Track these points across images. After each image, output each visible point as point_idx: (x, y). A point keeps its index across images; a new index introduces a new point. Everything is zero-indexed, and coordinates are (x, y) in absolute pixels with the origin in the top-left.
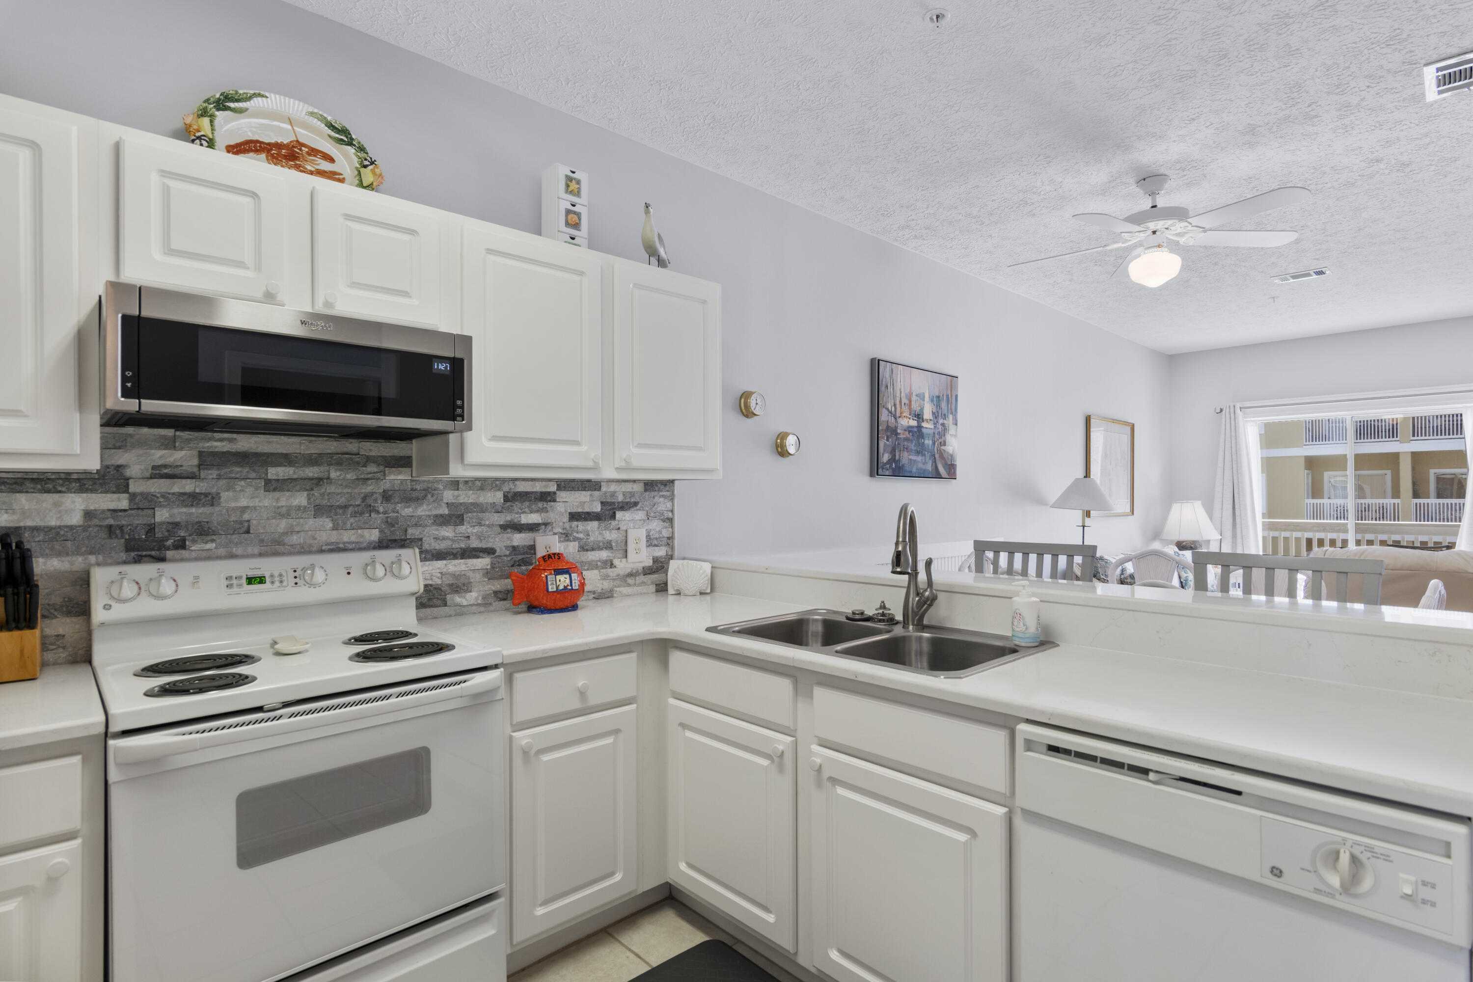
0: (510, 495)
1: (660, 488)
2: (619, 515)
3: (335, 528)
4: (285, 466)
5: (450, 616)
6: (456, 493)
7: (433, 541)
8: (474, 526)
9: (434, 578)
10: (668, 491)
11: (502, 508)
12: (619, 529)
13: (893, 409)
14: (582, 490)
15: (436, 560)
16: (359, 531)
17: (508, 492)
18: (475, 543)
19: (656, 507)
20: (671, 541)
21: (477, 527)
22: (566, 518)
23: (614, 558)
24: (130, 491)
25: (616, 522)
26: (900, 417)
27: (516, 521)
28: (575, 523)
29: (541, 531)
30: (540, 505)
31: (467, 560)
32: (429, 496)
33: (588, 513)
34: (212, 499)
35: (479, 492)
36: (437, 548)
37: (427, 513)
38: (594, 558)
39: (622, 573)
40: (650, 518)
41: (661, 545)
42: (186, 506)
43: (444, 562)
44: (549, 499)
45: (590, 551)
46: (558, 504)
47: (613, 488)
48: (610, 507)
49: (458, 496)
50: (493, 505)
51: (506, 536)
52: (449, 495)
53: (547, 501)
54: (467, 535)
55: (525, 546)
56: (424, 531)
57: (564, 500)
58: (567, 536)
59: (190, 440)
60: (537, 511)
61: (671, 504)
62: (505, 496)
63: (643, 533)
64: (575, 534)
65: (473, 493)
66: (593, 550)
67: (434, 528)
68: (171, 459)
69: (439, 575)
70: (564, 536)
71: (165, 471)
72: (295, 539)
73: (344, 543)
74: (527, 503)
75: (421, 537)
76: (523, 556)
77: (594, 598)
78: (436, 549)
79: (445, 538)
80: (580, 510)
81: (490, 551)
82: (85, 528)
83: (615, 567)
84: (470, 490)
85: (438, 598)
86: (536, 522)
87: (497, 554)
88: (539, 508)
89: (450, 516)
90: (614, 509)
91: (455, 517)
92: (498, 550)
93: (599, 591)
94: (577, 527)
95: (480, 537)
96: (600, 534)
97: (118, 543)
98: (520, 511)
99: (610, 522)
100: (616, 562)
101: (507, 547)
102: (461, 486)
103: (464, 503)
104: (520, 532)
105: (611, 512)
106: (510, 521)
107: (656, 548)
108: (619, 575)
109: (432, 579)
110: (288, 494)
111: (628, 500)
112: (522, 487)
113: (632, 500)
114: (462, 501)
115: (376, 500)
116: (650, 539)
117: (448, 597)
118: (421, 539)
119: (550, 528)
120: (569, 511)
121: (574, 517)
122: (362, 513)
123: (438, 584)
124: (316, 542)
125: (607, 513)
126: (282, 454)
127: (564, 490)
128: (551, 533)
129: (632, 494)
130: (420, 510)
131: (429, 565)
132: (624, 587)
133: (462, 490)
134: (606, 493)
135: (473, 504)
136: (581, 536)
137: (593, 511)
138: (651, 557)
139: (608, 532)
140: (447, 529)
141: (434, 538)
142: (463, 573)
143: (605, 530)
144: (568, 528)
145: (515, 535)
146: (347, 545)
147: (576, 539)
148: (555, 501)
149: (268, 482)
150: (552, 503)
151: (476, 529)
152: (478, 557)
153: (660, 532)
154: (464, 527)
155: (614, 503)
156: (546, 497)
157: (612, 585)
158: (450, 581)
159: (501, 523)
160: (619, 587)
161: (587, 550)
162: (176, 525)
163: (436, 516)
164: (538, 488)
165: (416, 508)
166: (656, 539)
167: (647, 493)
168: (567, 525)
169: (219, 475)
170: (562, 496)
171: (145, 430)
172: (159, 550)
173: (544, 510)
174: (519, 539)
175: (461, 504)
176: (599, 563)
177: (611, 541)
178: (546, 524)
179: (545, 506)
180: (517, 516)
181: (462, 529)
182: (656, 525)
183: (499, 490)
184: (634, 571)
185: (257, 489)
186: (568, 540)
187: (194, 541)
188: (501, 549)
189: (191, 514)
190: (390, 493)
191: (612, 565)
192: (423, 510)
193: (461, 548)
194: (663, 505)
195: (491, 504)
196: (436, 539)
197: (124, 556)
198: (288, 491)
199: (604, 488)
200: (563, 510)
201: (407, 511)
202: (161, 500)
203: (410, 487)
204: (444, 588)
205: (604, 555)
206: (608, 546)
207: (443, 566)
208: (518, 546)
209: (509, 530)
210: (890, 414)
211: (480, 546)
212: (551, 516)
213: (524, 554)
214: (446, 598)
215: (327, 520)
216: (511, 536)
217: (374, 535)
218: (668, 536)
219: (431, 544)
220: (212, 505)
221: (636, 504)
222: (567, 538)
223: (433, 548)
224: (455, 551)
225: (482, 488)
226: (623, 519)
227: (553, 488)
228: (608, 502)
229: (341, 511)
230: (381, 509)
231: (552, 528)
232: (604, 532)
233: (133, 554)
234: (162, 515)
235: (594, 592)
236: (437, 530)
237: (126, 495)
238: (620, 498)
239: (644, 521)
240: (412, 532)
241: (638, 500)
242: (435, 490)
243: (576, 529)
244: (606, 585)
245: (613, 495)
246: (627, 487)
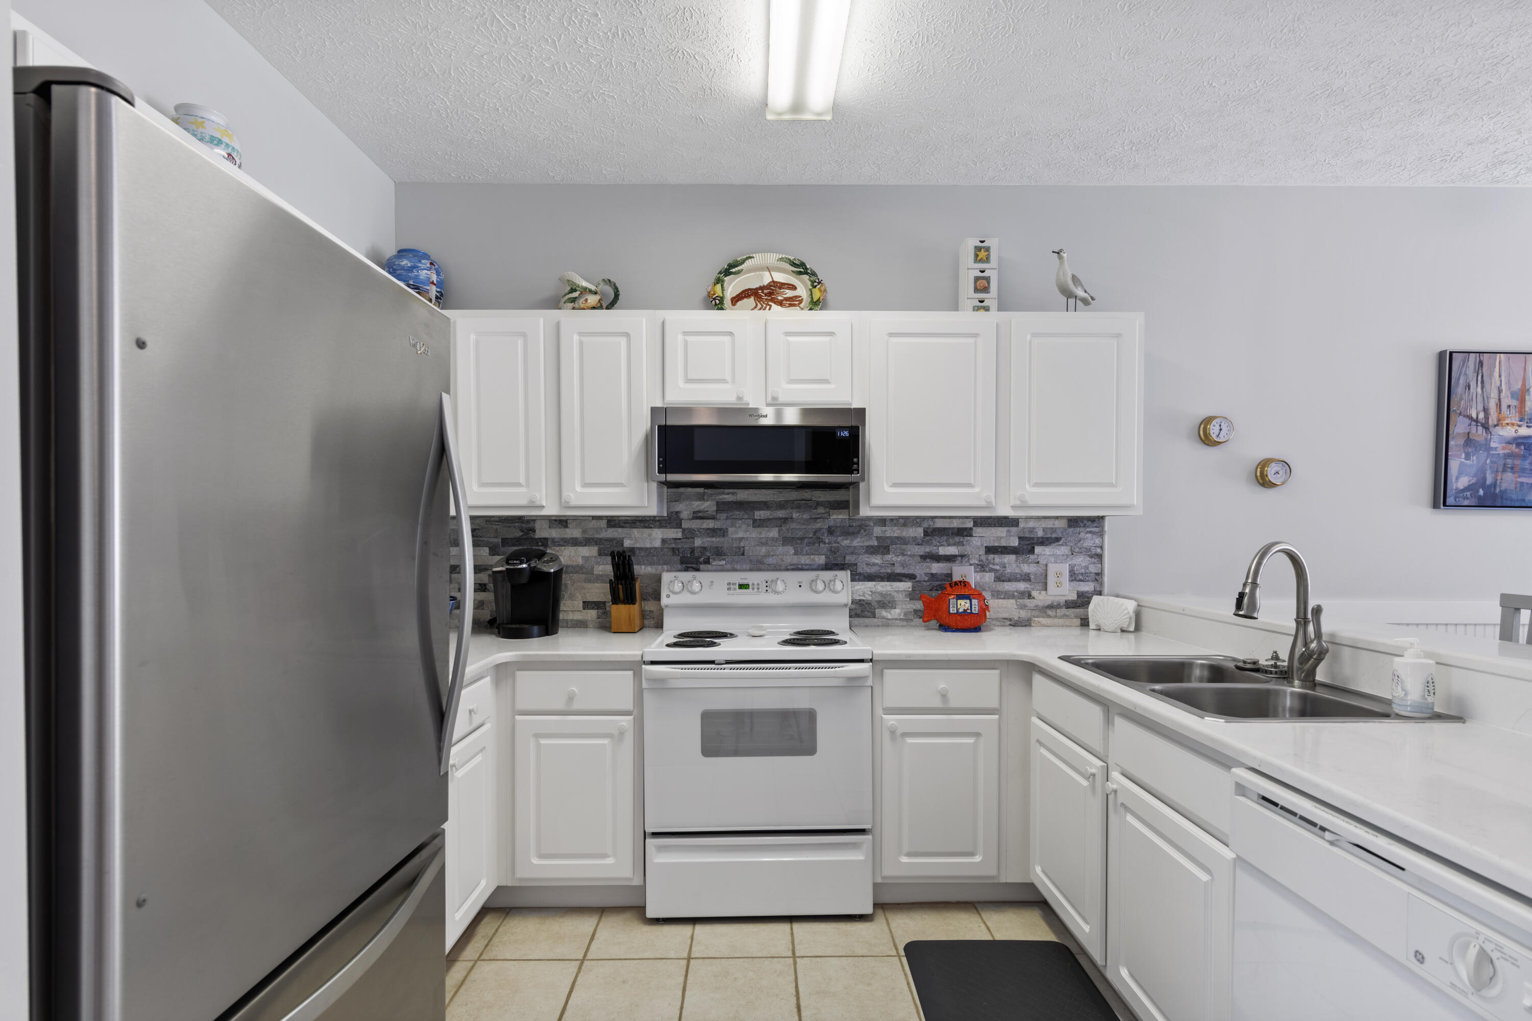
0: (929, 531)
1: (1086, 525)
2: (1038, 549)
3: (796, 553)
4: (765, 510)
5: (878, 626)
6: (884, 528)
7: (865, 566)
8: (899, 555)
9: (866, 595)
10: (1096, 527)
11: (923, 541)
12: (1038, 562)
13: (1481, 416)
14: (998, 527)
15: (868, 581)
16: (812, 556)
17: (927, 528)
18: (898, 570)
19: (1081, 542)
20: (1100, 577)
21: (901, 557)
22: (982, 551)
23: (1033, 589)
24: (683, 527)
25: (1035, 557)
26: (1495, 426)
27: (934, 552)
28: (991, 556)
29: (957, 562)
30: (957, 539)
31: (892, 583)
32: (862, 531)
33: (1005, 548)
34: (722, 532)
35: (902, 528)
36: (868, 571)
37: (861, 544)
38: (1010, 589)
39: (1040, 604)
40: (1074, 554)
41: (1088, 581)
42: (710, 537)
43: (874, 583)
44: (965, 534)
45: (1006, 581)
46: (974, 539)
47: (1031, 524)
48: (1028, 542)
49: (886, 531)
50: (915, 539)
51: (925, 564)
52: (878, 531)
53: (964, 536)
54: (892, 562)
55: (942, 574)
56: (858, 558)
57: (981, 535)
58: (982, 567)
59: (712, 494)
60: (954, 545)
61: (1101, 540)
62: (925, 531)
63: (1065, 568)
64: (991, 566)
65: (898, 529)
66: (1009, 581)
67: (866, 556)
68: (702, 507)
69: (870, 593)
70: (980, 567)
71: (700, 515)
72: (770, 560)
73: (802, 565)
74: (945, 538)
75: (856, 562)
76: (941, 583)
77: (1011, 625)
78: (867, 573)
79: (874, 564)
80: (996, 544)
81: (911, 577)
82: (662, 549)
83: (1034, 598)
84: (895, 526)
85: (869, 611)
86: (953, 554)
87: (917, 579)
88: (956, 542)
89: (878, 547)
90: (1032, 544)
91: (883, 547)
92: (918, 576)
93: (1016, 618)
94: (994, 559)
95: (903, 565)
96: (1017, 566)
97: (677, 559)
98: (938, 544)
99: (1028, 556)
100: (1034, 593)
101: (926, 574)
102: (887, 523)
103: (890, 537)
104: (938, 562)
105: (1029, 547)
106: (929, 553)
107: (1082, 583)
108: (1038, 606)
109: (864, 596)
110: (766, 529)
111: (1049, 536)
112: (939, 524)
113: (1054, 536)
114: (888, 535)
115: (823, 534)
116: (1075, 574)
117: (877, 611)
118: (856, 564)
119: (967, 559)
120: (985, 545)
121: (990, 550)
122: (814, 544)
123: (868, 600)
124: (784, 563)
125: (1025, 547)
126: (763, 502)
127: (980, 526)
128: (968, 564)
129: (1053, 530)
130: (855, 542)
131: (862, 584)
132: (1043, 617)
133: (888, 526)
134: (1024, 528)
135: (897, 538)
136: (997, 567)
137: (1011, 545)
138: (1076, 592)
139: (1026, 565)
140: (876, 558)
141: (866, 564)
142: (889, 593)
143: (1023, 563)
144: (984, 560)
145: (933, 564)
146: (803, 566)
147: (991, 570)
148: (971, 536)
149: (755, 521)
150: (969, 538)
151: (900, 558)
152: (901, 581)
153: (1087, 567)
154: (890, 556)
155: (1033, 538)
156: (963, 533)
157: (1030, 615)
158: (878, 598)
159: (921, 554)
160: (1037, 617)
161: (1004, 581)
162: (705, 548)
163: (868, 547)
164: (955, 524)
165: (852, 540)
166: (1082, 574)
167: (1072, 529)
168: (984, 558)
169: (727, 517)
170: (978, 531)
171: (690, 489)
172: (697, 564)
173: (960, 544)
174: (937, 568)
175: (888, 537)
176: (1016, 593)
177: (1029, 573)
178: (962, 556)
179: (961, 540)
180: (935, 548)
181: (889, 557)
182: (1081, 561)
183: (920, 526)
184: (1055, 604)
185: (748, 526)
186: (984, 571)
187: (714, 560)
188: (921, 575)
189: (713, 541)
190: (833, 529)
191: (1030, 596)
192: (857, 542)
193: (887, 573)
194: (1090, 541)
195: (913, 538)
196: (868, 564)
197: (679, 566)
198: (767, 527)
199: (1022, 525)
200: (979, 544)
201: (846, 543)
202: (698, 533)
203: (848, 524)
204: (874, 604)
205: (1022, 586)
206: (1026, 578)
207: (873, 586)
208: (936, 574)
209: (928, 560)
210: (1474, 423)
211: (903, 572)
212: (967, 549)
213: (942, 580)
214: (875, 612)
215: (791, 548)
216: (930, 565)
217: (821, 560)
218: (1097, 572)
219: (862, 568)
220: (724, 536)
221: (1057, 540)
222: (983, 569)
223: (864, 571)
224: (882, 575)
225: (905, 525)
226: (1043, 553)
227: (970, 524)
228: (1026, 538)
229: (799, 542)
230: (827, 541)
231: (969, 559)
232: (1022, 565)
233: (684, 566)
234: (698, 542)
235: (1010, 620)
236: (868, 557)
237: (681, 530)
238: (1040, 534)
239: (1067, 556)
240: (849, 559)
241: (1060, 535)
242: (867, 526)
243: (992, 561)
244: (1023, 614)
245: (1032, 530)
246: (1049, 524)
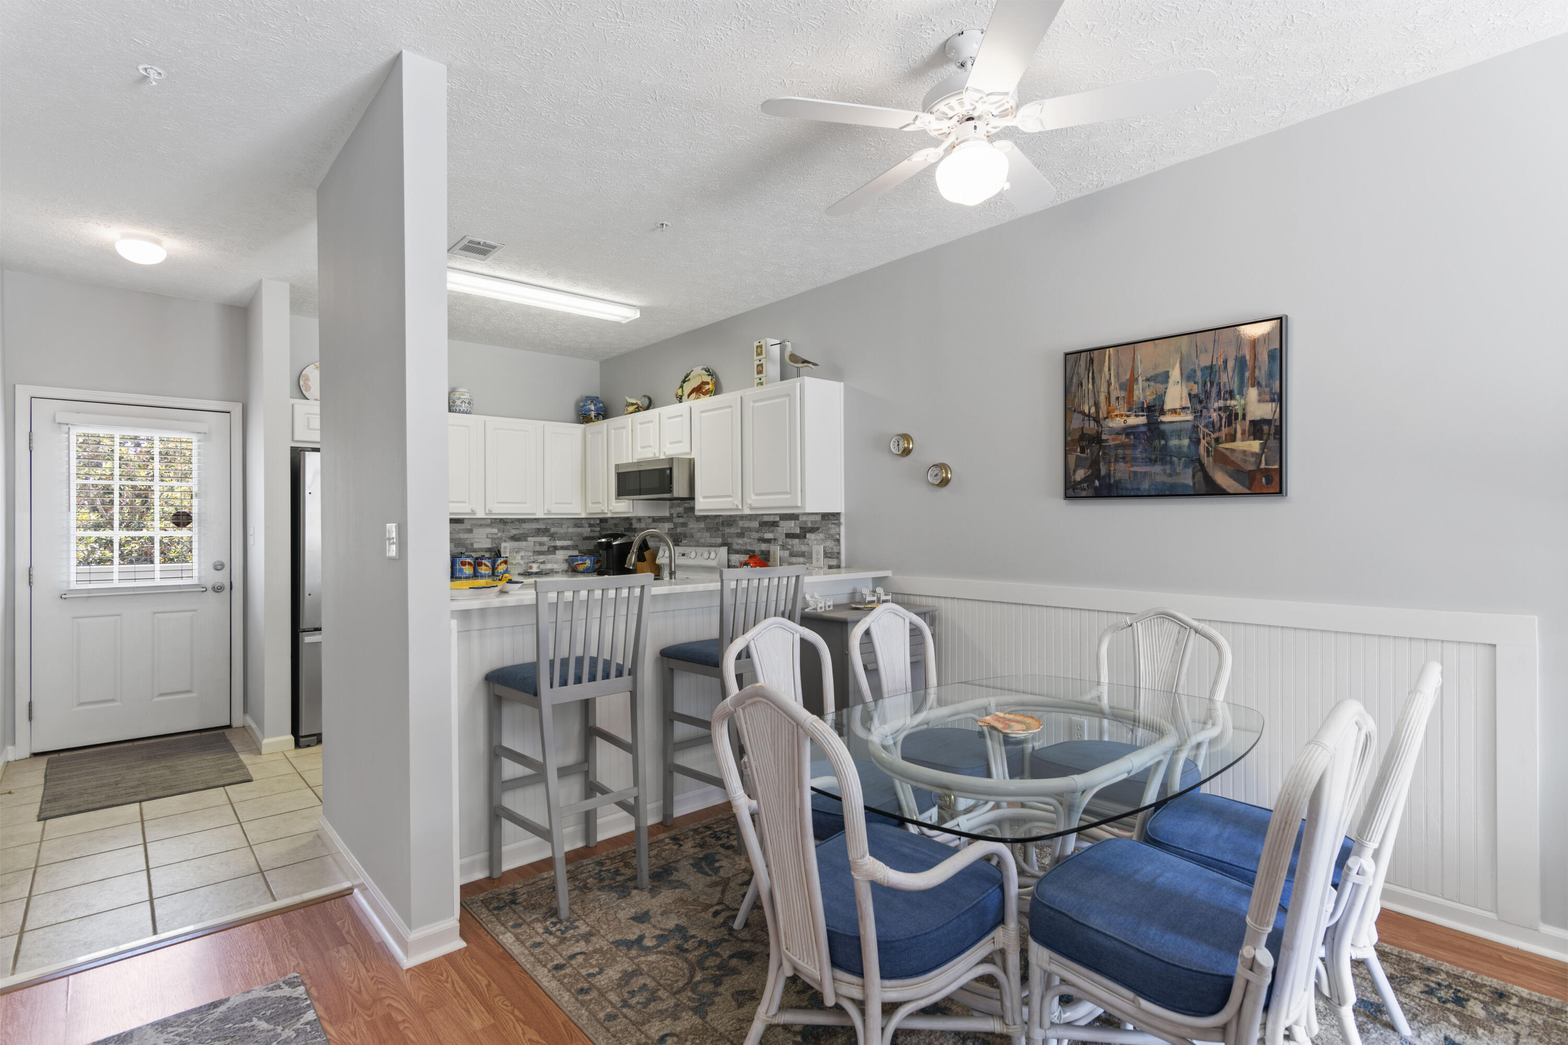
0: (762, 524)
1: (830, 518)
2: (807, 535)
3: (710, 537)
6: (743, 522)
10: (836, 520)
12: (807, 544)
14: (791, 520)
15: (737, 554)
17: (760, 521)
19: (830, 529)
20: (839, 555)
22: (784, 537)
24: (674, 522)
25: (806, 540)
28: (788, 540)
29: (773, 543)
30: (772, 528)
33: (794, 534)
34: (686, 525)
35: (750, 522)
36: (737, 548)
37: (734, 531)
38: (796, 561)
40: (827, 539)
41: (833, 558)
43: (739, 555)
44: (776, 525)
45: (794, 556)
46: (780, 528)
47: (804, 518)
49: (743, 524)
51: (759, 544)
52: (740, 523)
53: (775, 527)
54: (746, 543)
56: (733, 540)
57: (782, 526)
58: (783, 546)
60: (771, 531)
61: (839, 529)
64: (787, 546)
65: (748, 522)
66: (796, 556)
67: (736, 538)
74: (768, 527)
75: (732, 542)
80: (789, 532)
81: (753, 552)
84: (747, 520)
86: (771, 538)
90: (805, 531)
94: (788, 542)
95: (750, 545)
96: (799, 547)
99: (804, 539)
101: (759, 551)
103: (745, 527)
105: (804, 533)
107: (830, 559)
111: (814, 526)
112: (766, 519)
113: (816, 526)
118: (732, 544)
120: (784, 532)
121: (789, 536)
125: (802, 534)
127: (782, 520)
128: (777, 544)
129: (816, 522)
131: (735, 556)
134: (802, 521)
135: (748, 527)
136: (790, 547)
137: (796, 532)
138: (827, 565)
139: (803, 545)
140: (740, 540)
147: (788, 549)
148: (778, 526)
150: (778, 528)
153: (832, 549)
155: (806, 528)
156: (774, 524)
161: (792, 556)
163: (736, 533)
164: (772, 519)
165: (730, 529)
167: (825, 522)
168: (783, 541)
170: (782, 523)
173: (775, 531)
174: (765, 547)
177: (803, 551)
178: (775, 539)
179: (775, 529)
180: (764, 534)
182: (829, 544)
183: (757, 521)
186: (784, 550)
188: (757, 551)
190: (723, 522)
192: (732, 530)
193: (744, 549)
195: (756, 528)
198: (700, 521)
199: (801, 519)
200: (782, 531)
201: (728, 530)
205: (801, 560)
206: (802, 554)
207: (739, 557)
208: (764, 551)
209: (762, 542)
211: (750, 549)
212: (778, 536)
213: (766, 555)
215: (709, 533)
216: (762, 545)
219: (735, 546)
221: (817, 528)
222: (783, 548)
223: (735, 548)
224: (742, 551)
225: (751, 520)
226: (809, 538)
227: (778, 519)
228: (803, 527)
231: (777, 542)
232: (801, 545)
234: (678, 530)
236: (737, 540)
238: (810, 524)
239: (822, 540)
240: (729, 540)
241: (819, 526)
245: (805, 522)
246: (812, 518)
